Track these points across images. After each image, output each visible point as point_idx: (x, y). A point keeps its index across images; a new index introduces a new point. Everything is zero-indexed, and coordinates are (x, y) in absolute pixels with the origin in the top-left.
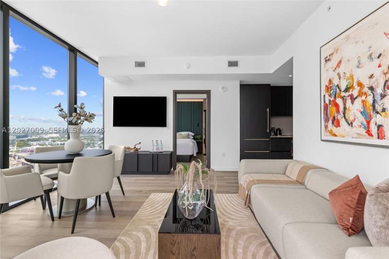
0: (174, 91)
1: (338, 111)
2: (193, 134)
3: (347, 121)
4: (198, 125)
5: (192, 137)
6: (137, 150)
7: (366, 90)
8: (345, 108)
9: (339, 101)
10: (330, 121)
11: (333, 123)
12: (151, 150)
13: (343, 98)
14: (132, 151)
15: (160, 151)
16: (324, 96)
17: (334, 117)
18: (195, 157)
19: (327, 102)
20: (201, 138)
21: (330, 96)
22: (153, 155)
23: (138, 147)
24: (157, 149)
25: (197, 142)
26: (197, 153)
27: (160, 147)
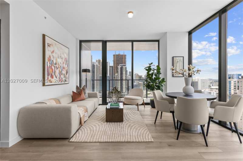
1: (53, 72)
3: (55, 76)
7: (60, 67)
8: (55, 71)
9: (53, 67)
10: (50, 76)
11: (51, 77)
13: (54, 66)
16: (47, 62)
17: (51, 74)
19: (49, 66)
21: (50, 63)
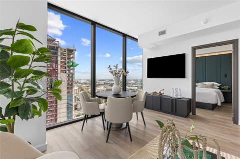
0: (192, 47)
2: (219, 84)
4: (226, 76)
5: (218, 88)
6: (161, 94)
12: (172, 96)
14: (158, 95)
15: (179, 97)
18: (218, 106)
20: (230, 89)
22: (172, 99)
23: (162, 92)
24: (177, 95)
25: (223, 92)
26: (222, 103)
27: (179, 94)
